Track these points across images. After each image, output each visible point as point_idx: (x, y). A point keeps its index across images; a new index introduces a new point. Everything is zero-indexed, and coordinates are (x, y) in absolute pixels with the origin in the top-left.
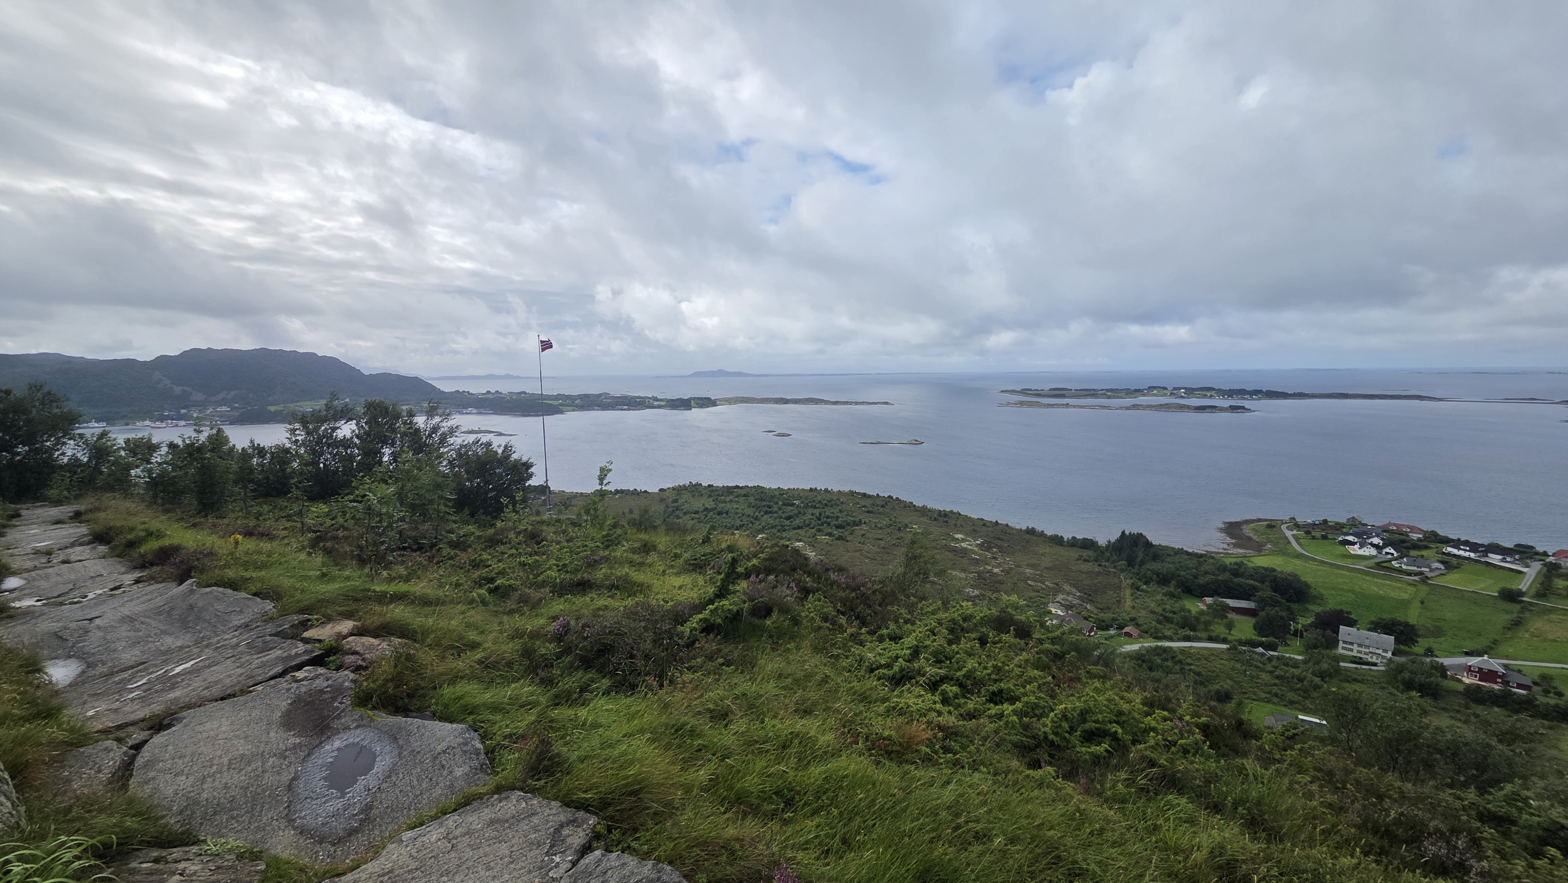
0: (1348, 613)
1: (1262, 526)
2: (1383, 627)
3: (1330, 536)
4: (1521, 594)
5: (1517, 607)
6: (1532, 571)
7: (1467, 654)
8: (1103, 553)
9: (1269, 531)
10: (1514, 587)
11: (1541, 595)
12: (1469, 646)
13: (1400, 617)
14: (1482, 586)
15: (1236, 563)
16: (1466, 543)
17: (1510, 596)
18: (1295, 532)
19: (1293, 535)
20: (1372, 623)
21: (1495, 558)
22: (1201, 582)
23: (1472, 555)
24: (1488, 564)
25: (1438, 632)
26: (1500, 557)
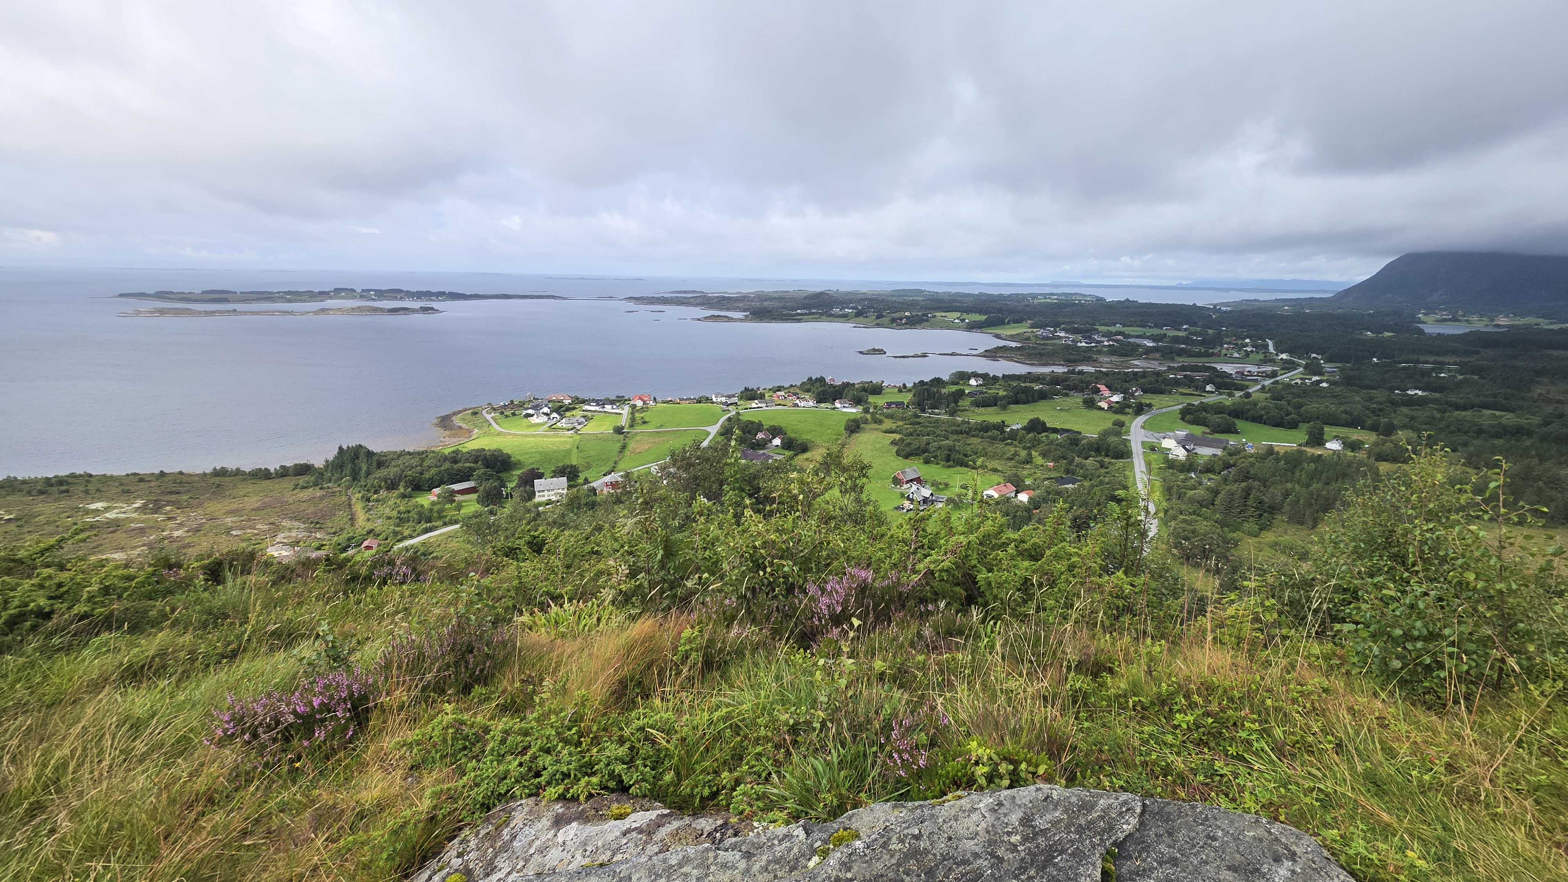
0: (538, 469)
1: (468, 414)
2: (560, 472)
3: (517, 413)
4: (623, 428)
5: (622, 436)
6: (626, 411)
7: (604, 475)
8: (323, 475)
9: (474, 418)
10: (619, 425)
11: (631, 426)
12: (605, 469)
13: (567, 462)
14: (605, 428)
15: (454, 452)
16: (593, 401)
17: (619, 430)
18: (493, 415)
19: (492, 418)
20: (553, 471)
21: (608, 408)
22: (427, 476)
23: (597, 408)
24: (606, 412)
25: (588, 466)
26: (610, 406)
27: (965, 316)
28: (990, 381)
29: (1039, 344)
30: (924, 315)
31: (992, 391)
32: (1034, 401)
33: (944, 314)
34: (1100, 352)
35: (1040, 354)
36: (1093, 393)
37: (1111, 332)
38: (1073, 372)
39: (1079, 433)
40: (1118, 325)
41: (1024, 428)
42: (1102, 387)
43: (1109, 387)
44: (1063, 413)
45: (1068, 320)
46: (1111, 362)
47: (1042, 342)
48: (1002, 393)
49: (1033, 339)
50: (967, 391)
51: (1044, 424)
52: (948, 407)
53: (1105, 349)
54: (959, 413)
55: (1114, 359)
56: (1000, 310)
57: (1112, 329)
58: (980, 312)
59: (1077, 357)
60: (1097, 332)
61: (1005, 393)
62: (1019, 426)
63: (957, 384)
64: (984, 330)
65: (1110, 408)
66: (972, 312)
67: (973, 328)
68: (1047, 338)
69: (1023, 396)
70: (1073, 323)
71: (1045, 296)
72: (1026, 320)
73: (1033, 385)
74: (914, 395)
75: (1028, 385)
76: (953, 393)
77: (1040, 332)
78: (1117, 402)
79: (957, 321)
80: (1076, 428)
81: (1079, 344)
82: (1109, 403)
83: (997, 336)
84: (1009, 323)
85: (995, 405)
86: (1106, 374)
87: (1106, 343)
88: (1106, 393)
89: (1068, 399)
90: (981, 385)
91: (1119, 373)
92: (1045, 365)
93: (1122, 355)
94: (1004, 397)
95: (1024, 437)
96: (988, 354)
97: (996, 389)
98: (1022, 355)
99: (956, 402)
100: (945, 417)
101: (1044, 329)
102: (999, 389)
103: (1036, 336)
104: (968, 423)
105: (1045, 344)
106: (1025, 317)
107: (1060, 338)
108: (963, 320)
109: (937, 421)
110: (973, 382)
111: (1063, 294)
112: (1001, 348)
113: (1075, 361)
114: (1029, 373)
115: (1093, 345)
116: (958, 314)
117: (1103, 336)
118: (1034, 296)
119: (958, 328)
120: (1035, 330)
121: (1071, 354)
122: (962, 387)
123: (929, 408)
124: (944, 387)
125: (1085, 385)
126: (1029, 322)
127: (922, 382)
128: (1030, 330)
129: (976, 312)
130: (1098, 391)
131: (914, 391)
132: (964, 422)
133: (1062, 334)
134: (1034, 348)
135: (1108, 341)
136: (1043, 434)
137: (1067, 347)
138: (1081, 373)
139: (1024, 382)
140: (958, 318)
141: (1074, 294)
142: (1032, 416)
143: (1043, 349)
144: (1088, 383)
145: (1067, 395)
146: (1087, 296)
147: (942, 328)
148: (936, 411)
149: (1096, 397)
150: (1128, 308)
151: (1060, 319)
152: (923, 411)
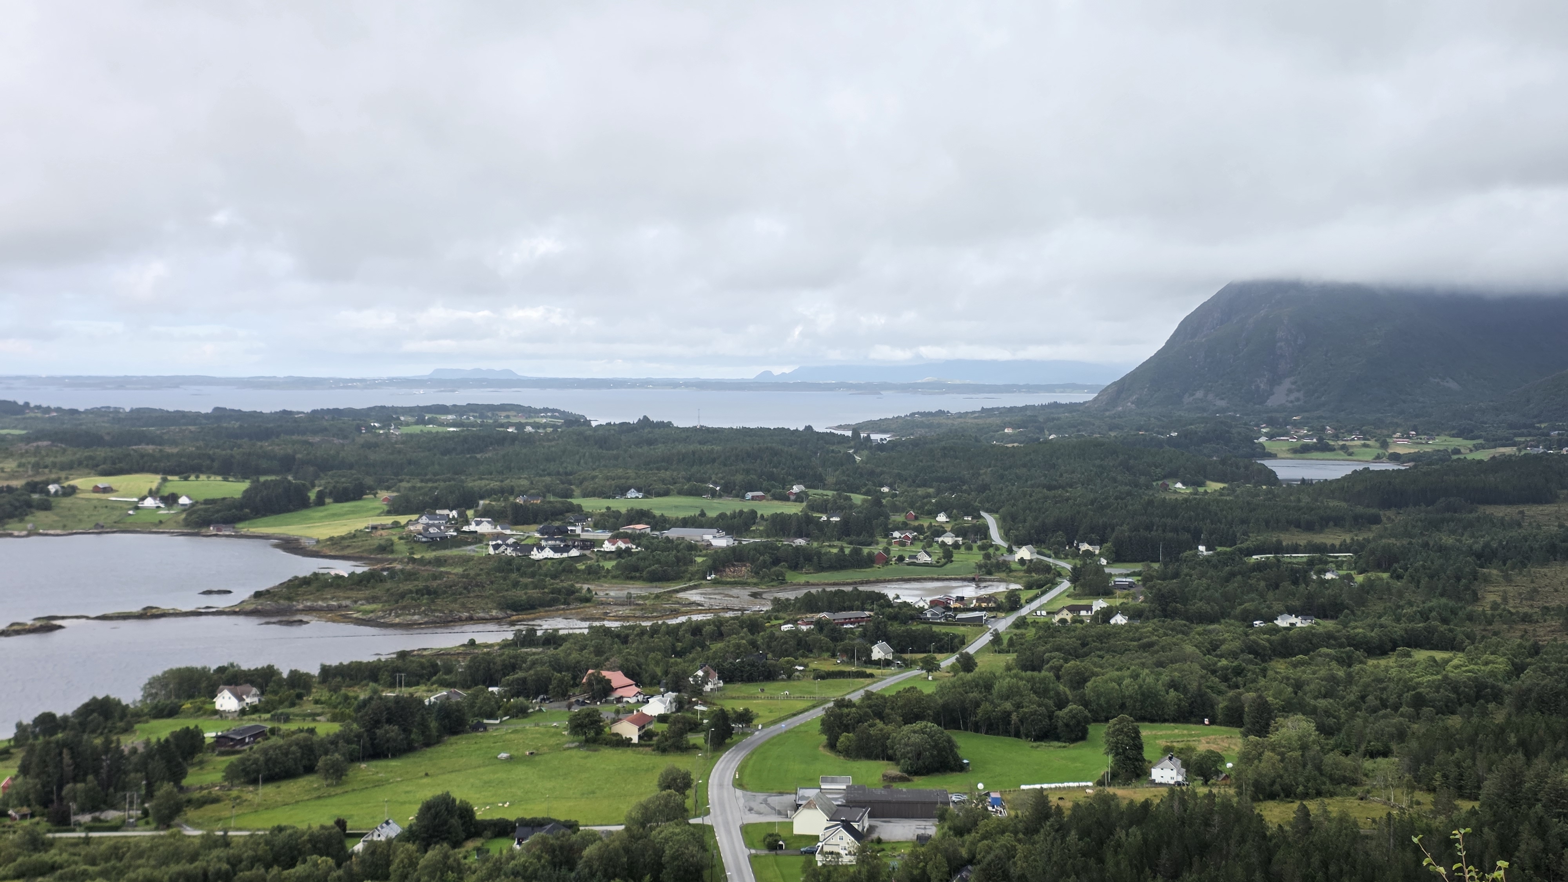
27: (175, 483)
28: (285, 692)
29: (422, 561)
30: (33, 487)
31: (293, 726)
32: (429, 742)
33: (103, 482)
34: (594, 573)
35: (428, 591)
36: (594, 699)
37: (617, 515)
38: (528, 639)
39: (572, 826)
40: (632, 494)
41: (409, 835)
42: (617, 678)
43: (635, 675)
44: (520, 771)
45: (495, 484)
46: (629, 601)
47: (430, 555)
48: (326, 728)
49: (402, 548)
50: (210, 735)
51: (466, 812)
52: (150, 795)
53: (609, 565)
54: (191, 813)
55: (637, 589)
56: (287, 464)
57: (620, 505)
58: (226, 470)
59: (535, 593)
60: (581, 516)
61: (335, 728)
62: (393, 831)
63: (172, 712)
64: (245, 528)
65: (647, 736)
66: (198, 470)
67: (207, 523)
68: (442, 542)
69: (392, 731)
70: (511, 491)
71: (420, 414)
72: (373, 490)
73: (419, 691)
74: (24, 770)
75: (405, 692)
76: (164, 747)
77: (418, 523)
78: (662, 718)
79: (149, 502)
80: (561, 812)
81: (536, 555)
82: (643, 721)
83: (291, 546)
84: (320, 501)
85: (310, 770)
86: (622, 637)
87: (608, 547)
88: (630, 693)
89: (527, 725)
90: (254, 709)
91: (655, 630)
92: (447, 622)
93: (655, 578)
94: (334, 741)
95: (413, 864)
96: (268, 604)
97: (304, 716)
98: (373, 599)
99: (176, 774)
100: (142, 834)
101: (433, 515)
102: (313, 716)
103: (411, 540)
104: (226, 842)
105: (439, 562)
106: (369, 481)
107: (478, 539)
108: (171, 500)
109: (116, 851)
110: (226, 701)
111: (472, 408)
112: (306, 582)
113: (529, 607)
114: (403, 655)
115: (574, 553)
116: (152, 481)
117: (596, 526)
118: (388, 415)
119: (155, 527)
120: (403, 519)
121: (516, 584)
122: (191, 723)
123: (83, 810)
124: (127, 730)
125: (567, 676)
126: (384, 494)
127: (47, 722)
128: (389, 520)
129: (210, 470)
130: (604, 690)
131: (19, 755)
132: (210, 843)
133: (485, 527)
134: (410, 576)
135: (612, 540)
136: (470, 845)
137: (505, 566)
138: (553, 640)
139: (392, 685)
140: (152, 494)
141: (503, 407)
142: (429, 791)
143: (435, 577)
144: (577, 671)
145: (521, 712)
146: (537, 412)
147: (100, 529)
148: (111, 815)
149: (606, 711)
150: (650, 442)
151: (473, 484)
152: (63, 822)
